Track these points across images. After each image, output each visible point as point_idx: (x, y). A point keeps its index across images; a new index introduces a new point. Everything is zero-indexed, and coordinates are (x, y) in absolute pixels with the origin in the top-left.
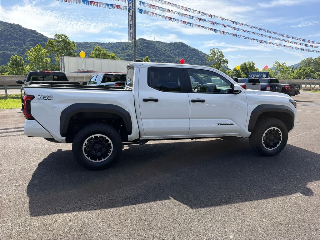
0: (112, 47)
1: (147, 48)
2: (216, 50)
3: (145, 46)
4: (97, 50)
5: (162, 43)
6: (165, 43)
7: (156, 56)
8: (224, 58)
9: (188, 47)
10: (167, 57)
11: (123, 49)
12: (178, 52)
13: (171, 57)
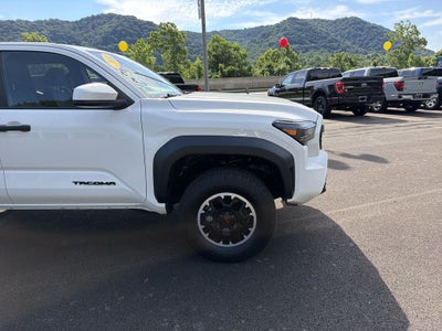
0: (249, 35)
1: (300, 30)
2: (405, 24)
3: (296, 29)
4: (214, 41)
5: (322, 20)
6: (327, 21)
7: (312, 42)
8: (420, 37)
9: (365, 23)
10: (330, 41)
11: (264, 36)
12: (349, 33)
13: (336, 41)
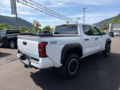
2: (36, 21)
6: (11, 17)
8: (40, 24)
13: (14, 23)
